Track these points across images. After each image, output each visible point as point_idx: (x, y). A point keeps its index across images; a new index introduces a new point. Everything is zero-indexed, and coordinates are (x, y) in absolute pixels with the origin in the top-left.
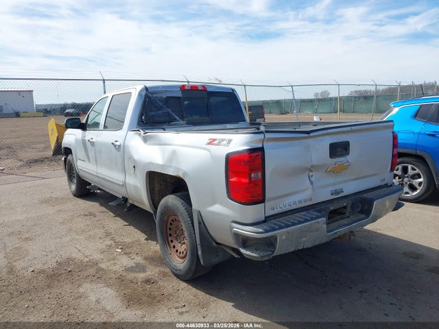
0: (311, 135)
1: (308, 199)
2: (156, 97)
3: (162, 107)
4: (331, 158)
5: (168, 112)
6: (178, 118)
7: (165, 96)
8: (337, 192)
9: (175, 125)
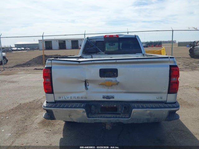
0: (81, 63)
1: (84, 97)
2: (91, 41)
3: (93, 46)
4: (100, 77)
5: (96, 48)
6: (101, 51)
7: (95, 41)
8: (108, 97)
9: (99, 54)
